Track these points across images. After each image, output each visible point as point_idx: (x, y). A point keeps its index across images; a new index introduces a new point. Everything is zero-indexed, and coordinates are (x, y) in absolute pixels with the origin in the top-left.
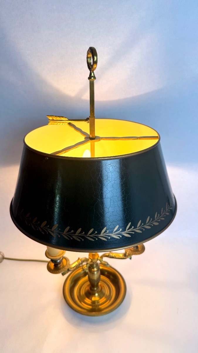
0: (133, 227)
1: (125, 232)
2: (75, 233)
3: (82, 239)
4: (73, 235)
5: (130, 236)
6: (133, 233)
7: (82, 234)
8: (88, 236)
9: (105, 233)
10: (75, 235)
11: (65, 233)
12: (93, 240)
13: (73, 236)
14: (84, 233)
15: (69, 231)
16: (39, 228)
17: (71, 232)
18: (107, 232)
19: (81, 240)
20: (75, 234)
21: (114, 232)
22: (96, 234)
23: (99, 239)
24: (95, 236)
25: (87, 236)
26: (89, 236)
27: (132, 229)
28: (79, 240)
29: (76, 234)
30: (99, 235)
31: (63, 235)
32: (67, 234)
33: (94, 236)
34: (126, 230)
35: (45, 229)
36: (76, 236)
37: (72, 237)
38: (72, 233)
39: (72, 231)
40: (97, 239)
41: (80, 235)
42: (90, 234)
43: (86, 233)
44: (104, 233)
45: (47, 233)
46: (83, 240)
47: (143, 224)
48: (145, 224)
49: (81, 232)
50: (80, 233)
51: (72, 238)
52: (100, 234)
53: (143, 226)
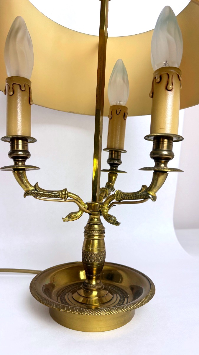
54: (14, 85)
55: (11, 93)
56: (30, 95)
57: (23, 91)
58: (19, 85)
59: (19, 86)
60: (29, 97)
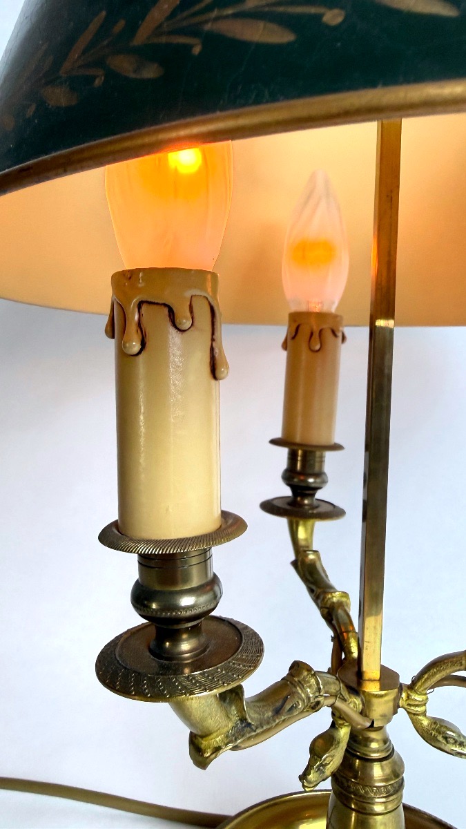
54: (144, 307)
55: (136, 347)
56: (213, 340)
57: (183, 331)
58: (165, 305)
59: (166, 311)
60: (212, 349)
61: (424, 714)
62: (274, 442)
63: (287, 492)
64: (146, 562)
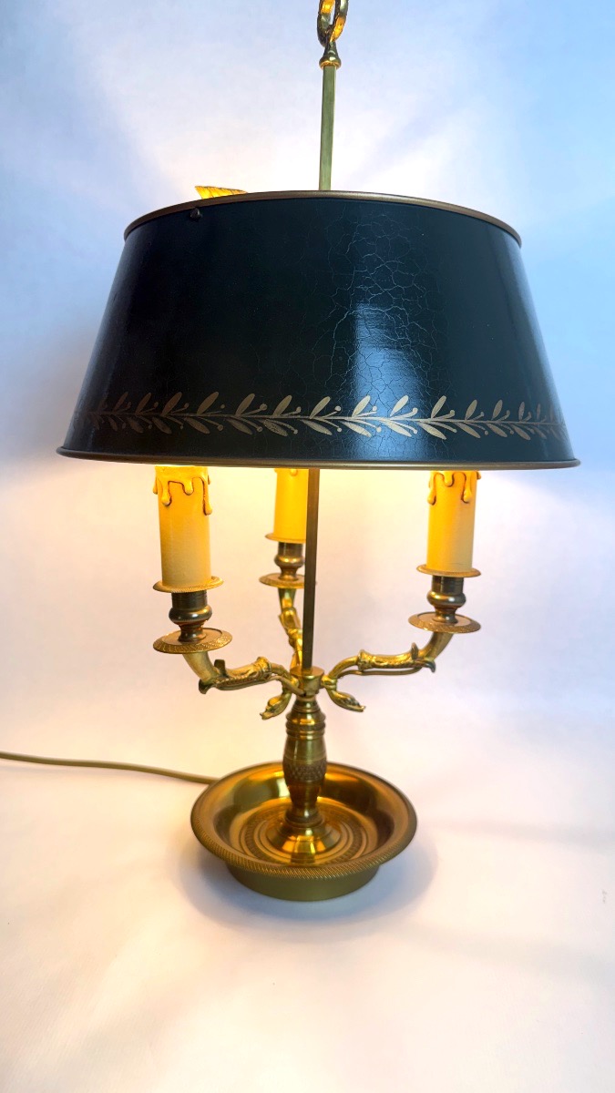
0: (452, 413)
1: (428, 420)
2: (270, 411)
3: (292, 429)
4: (265, 419)
5: (442, 436)
6: (455, 431)
7: (294, 413)
8: (313, 420)
9: (366, 414)
10: (271, 417)
11: (238, 415)
12: (326, 432)
13: (265, 422)
14: (299, 410)
15: (254, 405)
16: (156, 421)
17: (259, 410)
18: (371, 410)
19: (290, 432)
20: (271, 413)
21: (394, 416)
22: (338, 414)
23: (345, 428)
24: (334, 421)
25: (309, 420)
26: (317, 419)
27: (448, 416)
28: (284, 433)
29: (275, 415)
30: (347, 418)
31: (233, 422)
32: (248, 419)
33: (330, 420)
34: (432, 415)
35: (175, 417)
36: (275, 419)
37: (262, 425)
38: (262, 413)
39: (263, 407)
40: (340, 430)
41: (285, 416)
42: (321, 414)
43: (307, 411)
44: (362, 412)
45: (182, 427)
46: (296, 432)
47: (482, 414)
48: (488, 416)
49: (290, 409)
50: (286, 411)
51: (259, 429)
52: (350, 415)
53: (482, 419)
54: (171, 484)
56: (204, 497)
57: (189, 494)
58: (180, 483)
59: (181, 486)
60: (204, 501)
61: (335, 690)
62: (267, 537)
63: (278, 570)
64: (176, 597)
